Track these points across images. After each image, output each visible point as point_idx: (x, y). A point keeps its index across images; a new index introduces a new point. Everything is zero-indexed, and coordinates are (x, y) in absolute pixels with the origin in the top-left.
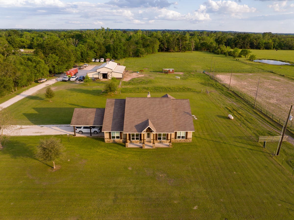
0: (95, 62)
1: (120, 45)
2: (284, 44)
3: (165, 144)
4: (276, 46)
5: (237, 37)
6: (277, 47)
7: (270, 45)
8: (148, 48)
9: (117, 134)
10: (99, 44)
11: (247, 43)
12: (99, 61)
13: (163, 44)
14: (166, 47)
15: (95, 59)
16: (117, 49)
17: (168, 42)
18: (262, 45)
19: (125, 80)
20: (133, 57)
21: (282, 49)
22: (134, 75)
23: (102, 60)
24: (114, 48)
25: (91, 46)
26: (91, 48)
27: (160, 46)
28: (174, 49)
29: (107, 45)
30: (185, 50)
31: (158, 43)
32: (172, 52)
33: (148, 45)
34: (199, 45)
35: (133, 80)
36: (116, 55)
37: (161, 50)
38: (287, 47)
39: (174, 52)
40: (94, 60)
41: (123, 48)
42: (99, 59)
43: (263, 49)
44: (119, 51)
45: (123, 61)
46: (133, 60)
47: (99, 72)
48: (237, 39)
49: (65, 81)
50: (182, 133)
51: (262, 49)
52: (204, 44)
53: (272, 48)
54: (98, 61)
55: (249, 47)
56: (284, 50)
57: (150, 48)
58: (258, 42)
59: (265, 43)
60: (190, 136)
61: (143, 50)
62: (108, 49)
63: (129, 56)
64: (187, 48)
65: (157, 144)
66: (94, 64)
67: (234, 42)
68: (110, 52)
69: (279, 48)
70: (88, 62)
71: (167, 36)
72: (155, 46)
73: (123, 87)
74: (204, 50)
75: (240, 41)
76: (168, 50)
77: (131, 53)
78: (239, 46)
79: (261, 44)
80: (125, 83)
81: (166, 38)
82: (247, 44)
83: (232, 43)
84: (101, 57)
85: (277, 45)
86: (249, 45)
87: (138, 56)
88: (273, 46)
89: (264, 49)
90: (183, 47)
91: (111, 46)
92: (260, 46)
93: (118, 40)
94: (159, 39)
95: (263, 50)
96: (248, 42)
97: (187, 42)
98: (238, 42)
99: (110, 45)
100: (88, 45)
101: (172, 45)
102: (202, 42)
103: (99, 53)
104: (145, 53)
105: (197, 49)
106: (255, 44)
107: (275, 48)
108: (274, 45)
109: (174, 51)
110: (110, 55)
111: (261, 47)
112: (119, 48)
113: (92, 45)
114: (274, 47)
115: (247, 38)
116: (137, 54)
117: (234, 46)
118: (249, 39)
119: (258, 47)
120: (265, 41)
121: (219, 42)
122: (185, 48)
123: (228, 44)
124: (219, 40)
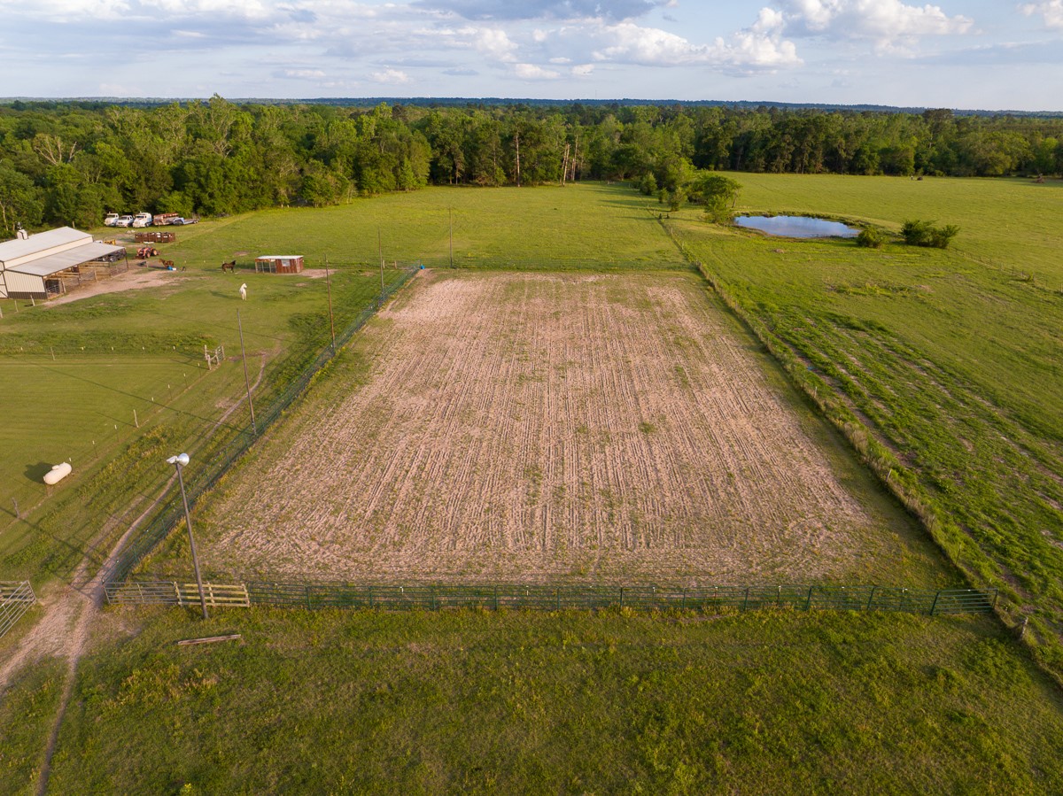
0: (115, 225)
2: (959, 157)
4: (927, 163)
5: (776, 129)
6: (932, 164)
7: (901, 160)
10: (147, 161)
11: (810, 150)
12: (129, 224)
13: (450, 156)
14: (461, 168)
15: (121, 217)
16: (208, 178)
17: (470, 146)
18: (871, 158)
21: (949, 174)
23: (143, 220)
24: (198, 173)
25: (106, 168)
26: (109, 174)
27: (433, 163)
28: (491, 175)
30: (535, 179)
31: (426, 152)
32: (486, 185)
34: (608, 158)
36: (207, 201)
37: (438, 176)
38: (969, 165)
39: (492, 186)
40: (113, 220)
42: (134, 217)
43: (875, 174)
48: (774, 136)
51: (870, 171)
52: (624, 156)
53: (911, 168)
54: (127, 222)
55: (820, 166)
56: (957, 176)
58: (857, 145)
59: (884, 152)
61: (330, 178)
64: (541, 172)
67: (763, 147)
68: (182, 189)
69: (938, 171)
70: (84, 226)
71: (469, 128)
72: (409, 164)
75: (783, 144)
76: (468, 178)
77: (282, 193)
78: (780, 162)
79: (869, 153)
81: (464, 132)
82: (812, 155)
83: (756, 152)
84: (139, 209)
85: (932, 160)
86: (821, 160)
88: (913, 162)
89: (879, 174)
90: (527, 165)
91: (188, 167)
92: (863, 161)
94: (431, 138)
95: (877, 177)
96: (814, 148)
97: (551, 149)
98: (778, 146)
99: (186, 162)
101: (485, 159)
102: (620, 146)
103: (143, 194)
104: (343, 189)
105: (595, 173)
106: (844, 155)
107: (921, 170)
108: (917, 158)
109: (493, 182)
110: (183, 202)
111: (868, 167)
113: (110, 164)
114: (917, 167)
115: (809, 130)
116: (302, 195)
117: (762, 160)
118: (822, 137)
119: (855, 167)
120: (883, 145)
121: (707, 146)
122: (532, 170)
123: (744, 156)
124: (704, 140)
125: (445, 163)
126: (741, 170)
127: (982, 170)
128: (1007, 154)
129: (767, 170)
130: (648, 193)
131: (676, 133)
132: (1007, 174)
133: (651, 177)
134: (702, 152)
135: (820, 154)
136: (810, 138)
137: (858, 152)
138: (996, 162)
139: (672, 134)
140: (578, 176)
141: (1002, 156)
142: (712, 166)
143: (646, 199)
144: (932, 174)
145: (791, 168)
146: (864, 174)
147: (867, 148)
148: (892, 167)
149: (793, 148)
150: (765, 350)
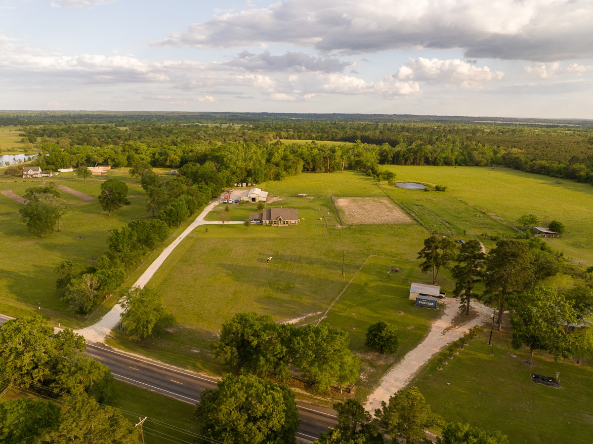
0: (237, 186)
1: (261, 170)
2: (470, 160)
3: (287, 225)
4: (459, 161)
7: (450, 161)
8: (290, 170)
9: (268, 222)
10: (241, 169)
11: (419, 158)
12: (242, 186)
13: (308, 163)
14: (312, 167)
15: (238, 184)
16: (258, 174)
17: (314, 161)
18: (440, 160)
19: (268, 202)
20: (274, 180)
21: (467, 165)
22: (275, 199)
23: (244, 185)
24: (255, 172)
26: (234, 173)
27: (304, 166)
28: (320, 169)
29: (248, 169)
30: (334, 170)
31: (302, 163)
32: (319, 172)
33: (290, 167)
34: (354, 162)
35: (274, 202)
36: (257, 180)
37: (306, 170)
38: (473, 162)
39: (321, 173)
40: (236, 185)
41: (264, 172)
42: (241, 184)
44: (260, 175)
45: (264, 185)
46: (273, 183)
47: (250, 197)
48: (407, 153)
49: (225, 203)
50: (293, 222)
51: (440, 165)
52: (359, 162)
53: (454, 163)
54: (240, 185)
55: (423, 163)
56: (469, 166)
57: (293, 169)
58: (435, 156)
59: (445, 158)
60: (297, 223)
61: (284, 173)
62: (249, 173)
63: (270, 179)
64: (336, 168)
65: (283, 226)
66: (238, 189)
67: (403, 157)
68: (251, 176)
69: (463, 165)
70: (232, 186)
71: (313, 155)
72: (298, 167)
73: (267, 207)
74: (360, 168)
75: (410, 156)
76: (314, 170)
77: (272, 176)
78: (409, 162)
79: (439, 158)
80: (268, 204)
81: (311, 156)
82: (420, 160)
83: (401, 158)
84: (242, 182)
85: (461, 161)
86: (423, 161)
87: (279, 180)
89: (443, 166)
90: (331, 166)
91: (253, 171)
92: (437, 161)
93: (258, 162)
94: (303, 158)
96: (420, 157)
97: (337, 161)
98: (408, 157)
99: (251, 169)
100: (231, 171)
101: (318, 164)
102: (357, 159)
103: (241, 178)
104: (286, 176)
105: (350, 167)
106: (430, 159)
108: (456, 160)
109: (321, 171)
110: (252, 180)
111: (439, 163)
112: (260, 173)
113: (235, 170)
114: (456, 163)
116: (277, 177)
117: (403, 161)
118: (423, 154)
119: (435, 163)
120: (444, 155)
121: (384, 156)
122: (333, 167)
123: (397, 159)
124: (383, 154)
125: (307, 166)
126: (396, 164)
127: (477, 164)
128: (485, 159)
129: (405, 164)
130: (369, 175)
131: (374, 153)
132: (486, 165)
133: (370, 170)
134: (383, 158)
135: (423, 159)
136: (419, 154)
137: (436, 158)
138: (481, 161)
139: (372, 153)
140: (345, 169)
141: (483, 160)
142: (386, 163)
143: (368, 177)
144: (461, 165)
145: (413, 164)
146: (438, 165)
147: (439, 157)
148: (447, 163)
149: (413, 158)
150: (402, 208)
